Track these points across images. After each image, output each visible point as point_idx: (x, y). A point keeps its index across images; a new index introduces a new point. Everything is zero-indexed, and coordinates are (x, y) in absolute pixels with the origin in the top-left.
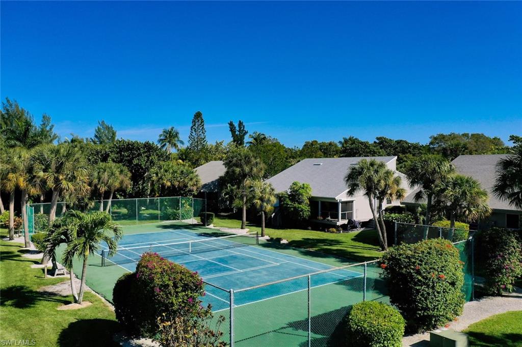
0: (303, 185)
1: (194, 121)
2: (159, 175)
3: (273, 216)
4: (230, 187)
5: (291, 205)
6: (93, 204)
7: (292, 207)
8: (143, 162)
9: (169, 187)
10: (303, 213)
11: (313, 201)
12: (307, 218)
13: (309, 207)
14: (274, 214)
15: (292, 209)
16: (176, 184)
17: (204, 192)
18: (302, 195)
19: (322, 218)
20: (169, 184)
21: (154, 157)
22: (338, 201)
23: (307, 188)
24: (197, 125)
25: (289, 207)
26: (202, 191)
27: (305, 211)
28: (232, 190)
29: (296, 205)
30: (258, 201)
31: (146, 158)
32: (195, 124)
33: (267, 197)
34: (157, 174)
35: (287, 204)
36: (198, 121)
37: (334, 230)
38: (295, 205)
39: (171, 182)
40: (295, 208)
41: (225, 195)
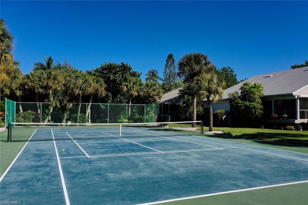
0: (255, 84)
1: (167, 61)
2: (129, 87)
3: (224, 117)
4: (187, 97)
5: (242, 103)
6: (71, 105)
7: (243, 106)
8: (118, 77)
9: (136, 96)
10: (255, 110)
11: (266, 100)
12: (260, 116)
13: (262, 106)
14: (225, 116)
15: (243, 107)
16: (142, 93)
17: (168, 105)
18: (253, 93)
19: (276, 116)
20: (136, 94)
21: (127, 75)
22: (296, 97)
23: (259, 87)
24: (169, 64)
25: (240, 106)
26: (166, 103)
27: (258, 109)
28: (188, 100)
29: (248, 103)
30: (205, 92)
31: (121, 75)
32: (168, 63)
33: (214, 88)
34: (127, 87)
35: (238, 103)
36: (170, 60)
37: (293, 127)
38: (246, 103)
39: (138, 92)
40: (246, 106)
41: (183, 104)
